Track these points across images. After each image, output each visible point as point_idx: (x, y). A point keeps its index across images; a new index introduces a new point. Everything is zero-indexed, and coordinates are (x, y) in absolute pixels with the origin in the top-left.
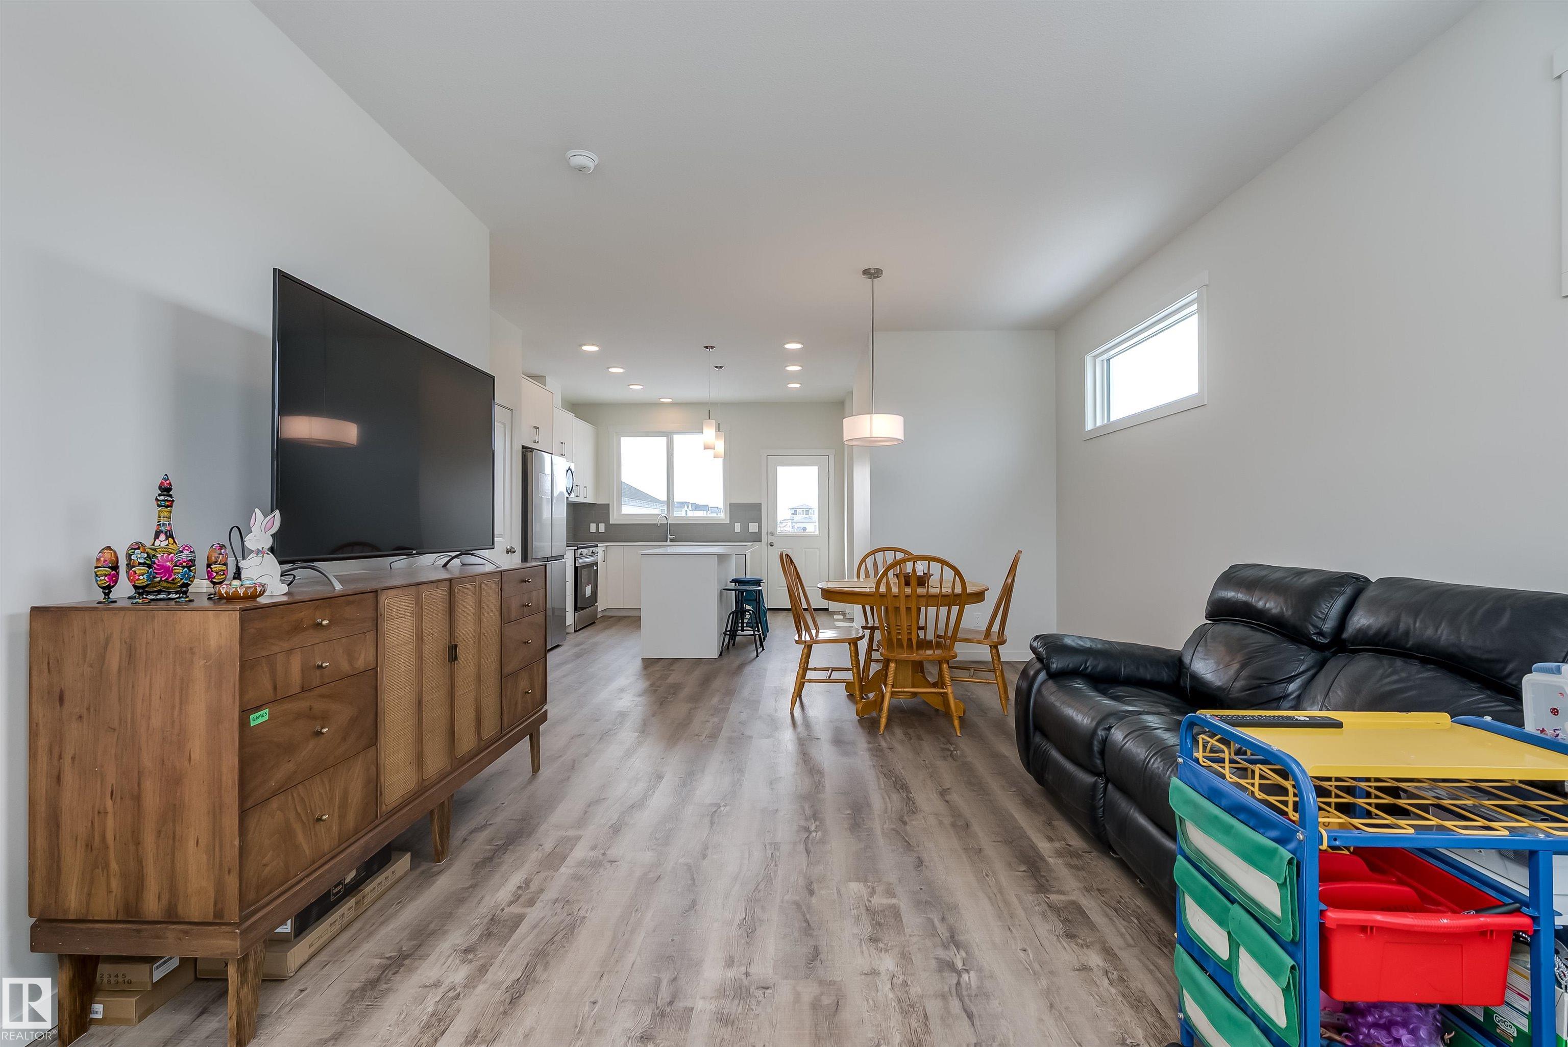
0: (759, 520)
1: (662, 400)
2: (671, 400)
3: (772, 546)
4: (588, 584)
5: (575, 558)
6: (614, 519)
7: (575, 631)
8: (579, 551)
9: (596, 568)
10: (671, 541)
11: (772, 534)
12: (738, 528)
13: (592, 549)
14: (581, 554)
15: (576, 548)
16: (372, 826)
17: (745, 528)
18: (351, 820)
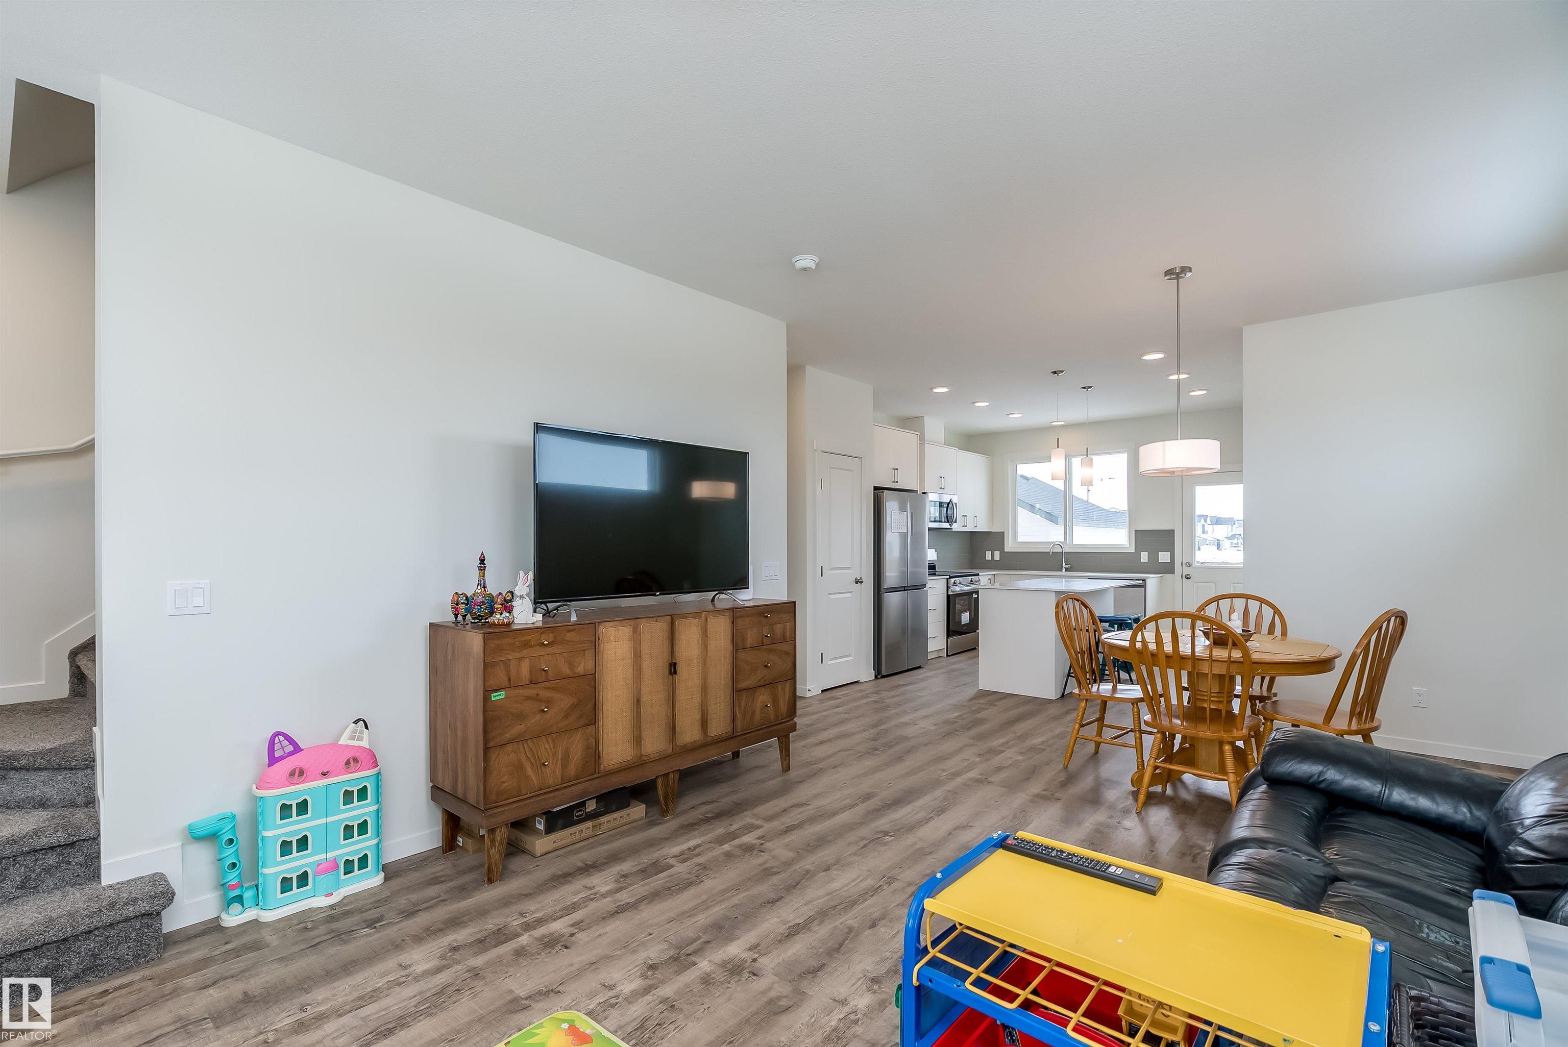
0: (1170, 548)
1: (1053, 424)
2: (1064, 423)
3: (1188, 578)
4: (965, 611)
5: (948, 587)
6: (1009, 547)
7: (948, 656)
8: (952, 580)
9: (976, 596)
10: (1067, 570)
11: (1189, 565)
12: (1144, 557)
13: (971, 577)
14: (955, 583)
15: (948, 577)
16: (590, 777)
17: (1153, 557)
18: (572, 770)
